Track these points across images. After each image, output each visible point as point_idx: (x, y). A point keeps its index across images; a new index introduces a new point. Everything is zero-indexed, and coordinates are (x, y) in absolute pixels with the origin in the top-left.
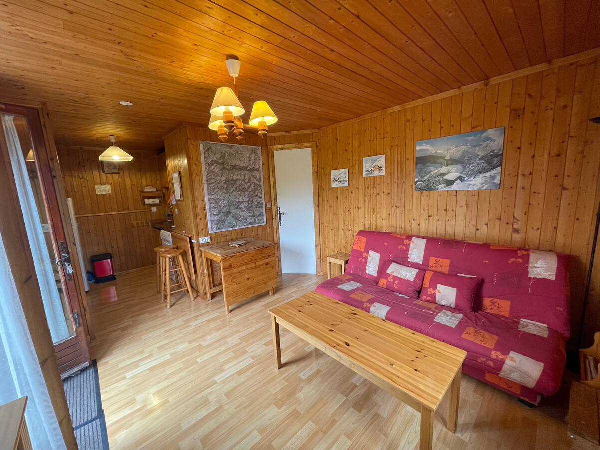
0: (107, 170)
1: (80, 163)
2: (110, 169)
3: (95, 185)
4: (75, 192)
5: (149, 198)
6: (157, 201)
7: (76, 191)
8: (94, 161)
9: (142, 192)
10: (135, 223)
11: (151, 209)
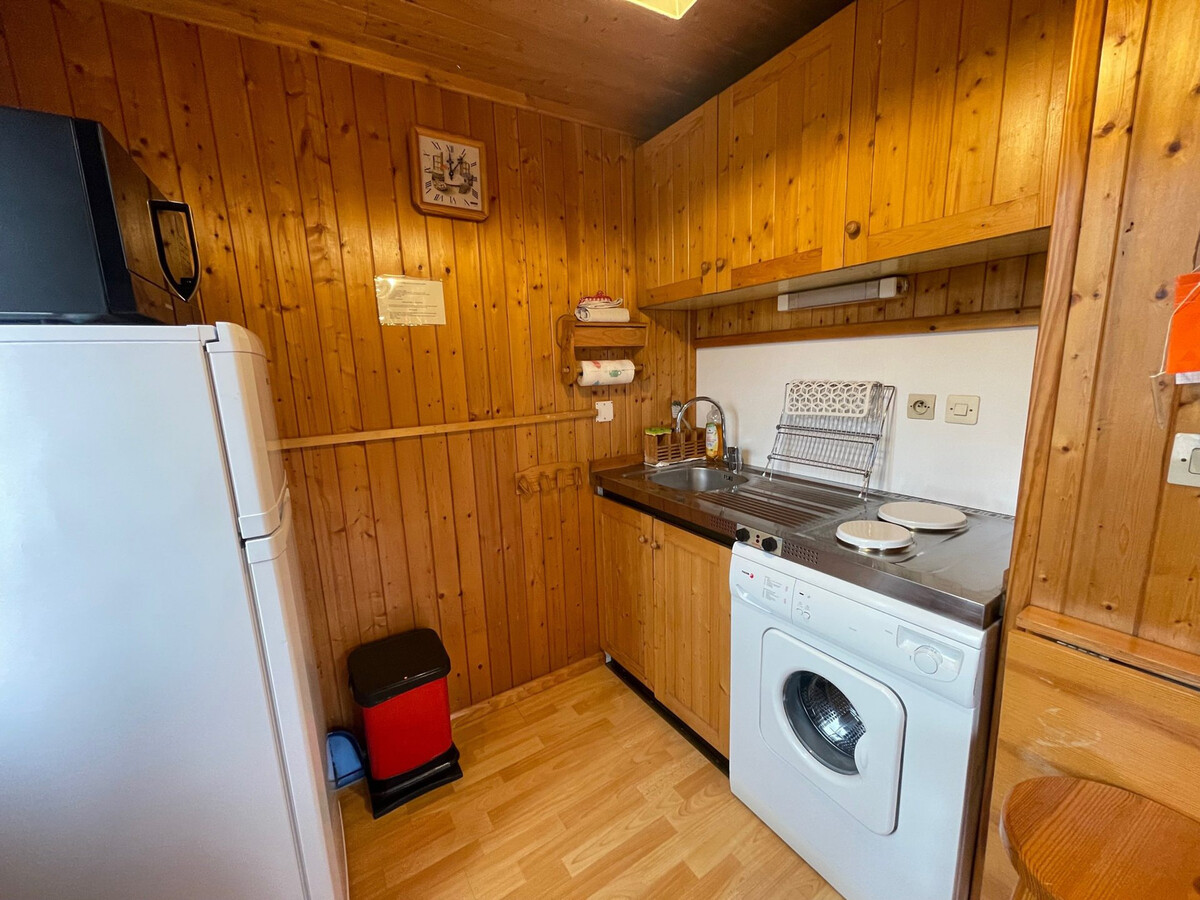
0: (434, 192)
1: (306, 135)
2: (445, 191)
3: (375, 274)
4: (282, 309)
5: (597, 354)
6: (626, 370)
7: (286, 301)
8: (375, 136)
9: (570, 324)
10: (532, 475)
11: (591, 407)
